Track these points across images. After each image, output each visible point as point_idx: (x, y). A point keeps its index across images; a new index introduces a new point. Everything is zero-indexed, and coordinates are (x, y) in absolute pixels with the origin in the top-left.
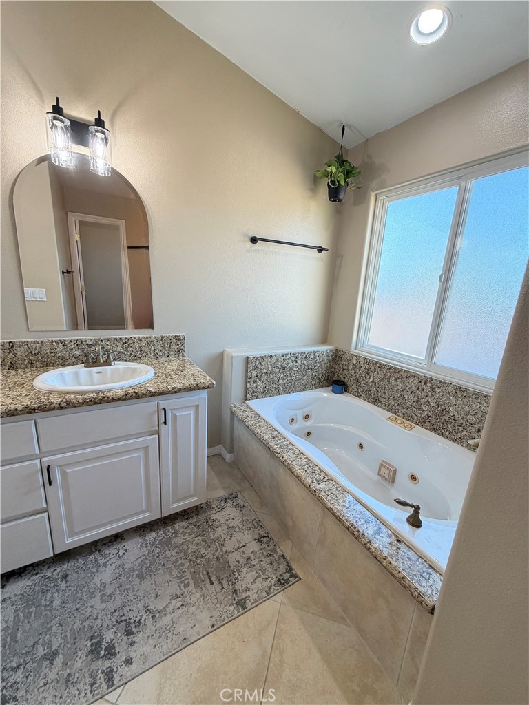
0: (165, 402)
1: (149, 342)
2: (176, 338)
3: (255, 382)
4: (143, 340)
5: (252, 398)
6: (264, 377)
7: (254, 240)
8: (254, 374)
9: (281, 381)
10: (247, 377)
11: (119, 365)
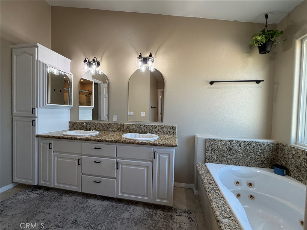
0: (156, 149)
1: (162, 127)
2: (173, 127)
3: (211, 153)
4: (160, 126)
5: (209, 162)
6: (217, 151)
7: (212, 83)
8: (210, 149)
9: (229, 156)
10: (206, 150)
11: (149, 135)
